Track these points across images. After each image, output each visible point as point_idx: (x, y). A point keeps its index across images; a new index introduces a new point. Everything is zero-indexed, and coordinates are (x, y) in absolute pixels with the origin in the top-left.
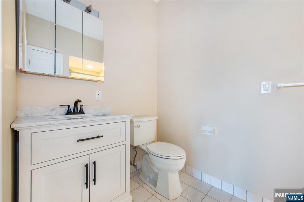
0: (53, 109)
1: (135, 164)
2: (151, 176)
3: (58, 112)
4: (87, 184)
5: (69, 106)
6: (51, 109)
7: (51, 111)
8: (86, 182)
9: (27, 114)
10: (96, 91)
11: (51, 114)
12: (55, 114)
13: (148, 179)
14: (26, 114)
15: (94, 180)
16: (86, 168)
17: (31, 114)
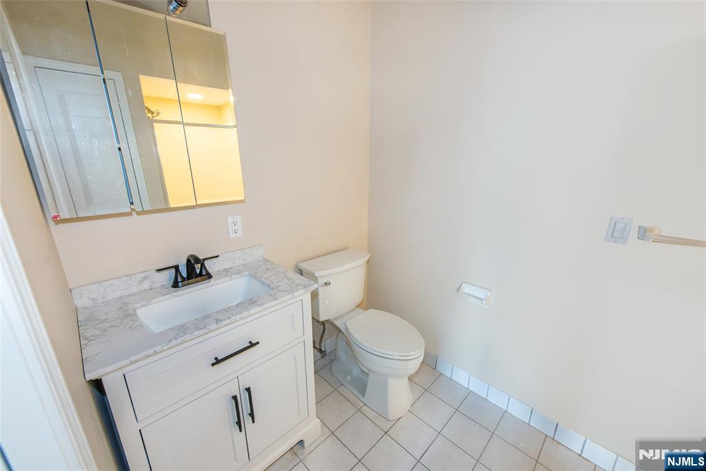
0: (145, 278)
1: (323, 349)
2: (356, 371)
3: (155, 282)
4: (239, 423)
5: (177, 268)
6: (140, 280)
7: (141, 282)
8: (237, 420)
9: (94, 297)
10: (228, 218)
11: (141, 288)
12: (151, 286)
13: (349, 378)
14: (93, 299)
15: (252, 415)
16: (234, 401)
17: (103, 297)
